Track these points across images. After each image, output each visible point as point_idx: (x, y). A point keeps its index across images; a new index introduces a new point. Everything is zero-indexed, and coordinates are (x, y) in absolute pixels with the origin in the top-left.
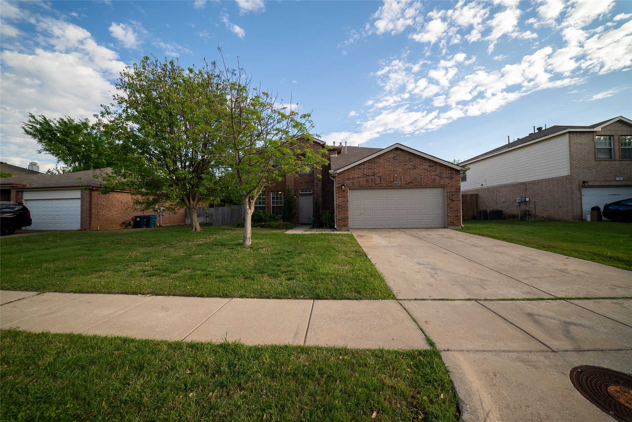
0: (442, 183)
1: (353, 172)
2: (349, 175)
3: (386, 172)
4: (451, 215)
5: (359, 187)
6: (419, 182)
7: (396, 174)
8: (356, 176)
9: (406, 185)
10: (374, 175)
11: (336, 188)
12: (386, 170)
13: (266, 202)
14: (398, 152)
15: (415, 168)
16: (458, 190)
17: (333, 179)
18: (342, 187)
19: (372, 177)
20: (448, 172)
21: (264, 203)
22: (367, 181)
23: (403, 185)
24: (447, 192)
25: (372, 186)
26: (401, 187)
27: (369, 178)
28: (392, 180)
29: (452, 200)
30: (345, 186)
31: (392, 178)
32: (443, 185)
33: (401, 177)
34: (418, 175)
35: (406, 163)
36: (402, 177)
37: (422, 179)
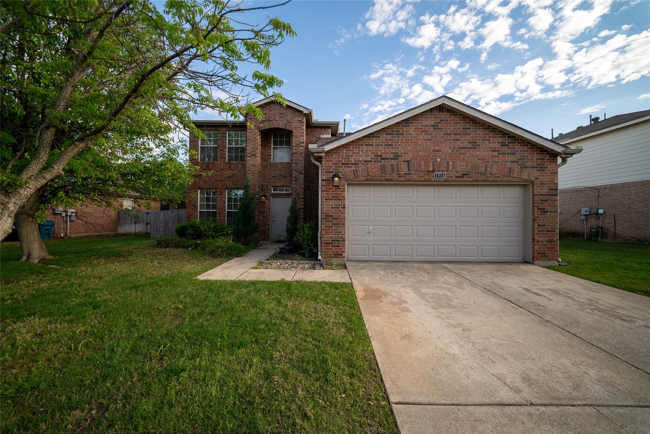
0: (525, 176)
1: (356, 150)
2: (348, 157)
3: (420, 153)
4: (541, 239)
5: (367, 180)
6: (482, 174)
7: (439, 156)
8: (361, 159)
9: (458, 179)
10: (396, 157)
11: (322, 180)
12: (419, 148)
13: (218, 205)
14: (444, 115)
15: (474, 146)
16: (554, 192)
17: (317, 163)
18: (333, 178)
19: (392, 162)
20: (536, 156)
21: (214, 207)
22: (383, 168)
23: (451, 180)
24: (534, 195)
25: (392, 180)
26: (448, 183)
27: (388, 164)
28: (431, 169)
29: (543, 211)
30: (340, 178)
31: (431, 164)
32: (526, 181)
33: (448, 163)
34: (479, 161)
35: (458, 137)
36: (451, 163)
37: (489, 169)
